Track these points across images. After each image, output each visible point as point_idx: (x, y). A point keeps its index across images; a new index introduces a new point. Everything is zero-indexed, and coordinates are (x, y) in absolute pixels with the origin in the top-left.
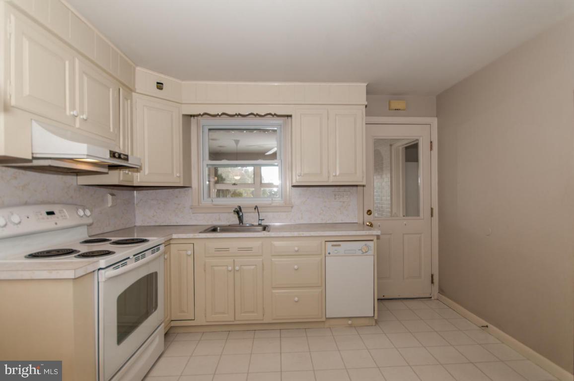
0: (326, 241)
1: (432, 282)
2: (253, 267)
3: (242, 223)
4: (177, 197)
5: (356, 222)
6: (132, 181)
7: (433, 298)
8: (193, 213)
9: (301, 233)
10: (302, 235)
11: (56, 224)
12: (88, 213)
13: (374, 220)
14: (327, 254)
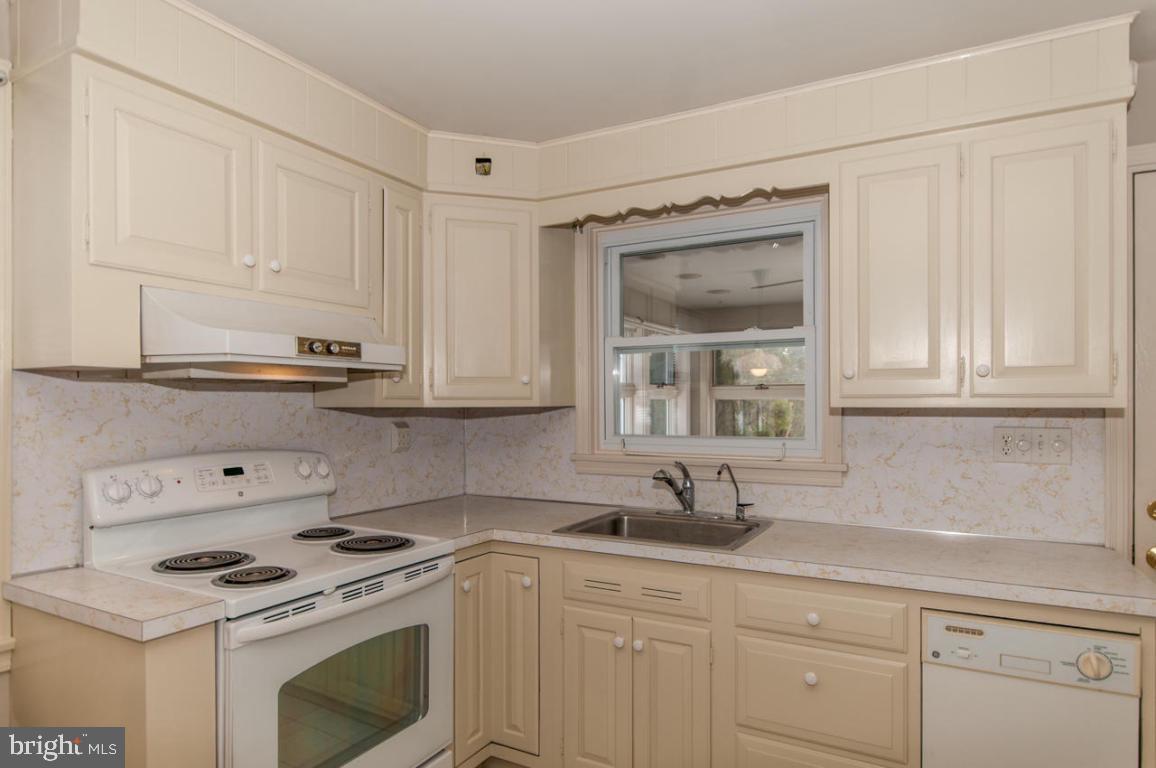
0: (921, 608)
2: (681, 650)
3: (692, 510)
4: (544, 430)
6: (420, 398)
8: (579, 473)
9: (831, 568)
10: (833, 577)
11: (241, 494)
12: (323, 469)
14: (928, 656)
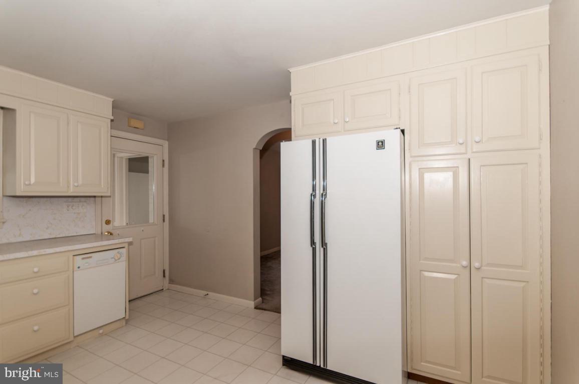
0: (74, 256)
1: (164, 276)
5: (94, 232)
7: (164, 289)
9: (42, 250)
10: (44, 253)
13: (113, 229)
14: (76, 268)
